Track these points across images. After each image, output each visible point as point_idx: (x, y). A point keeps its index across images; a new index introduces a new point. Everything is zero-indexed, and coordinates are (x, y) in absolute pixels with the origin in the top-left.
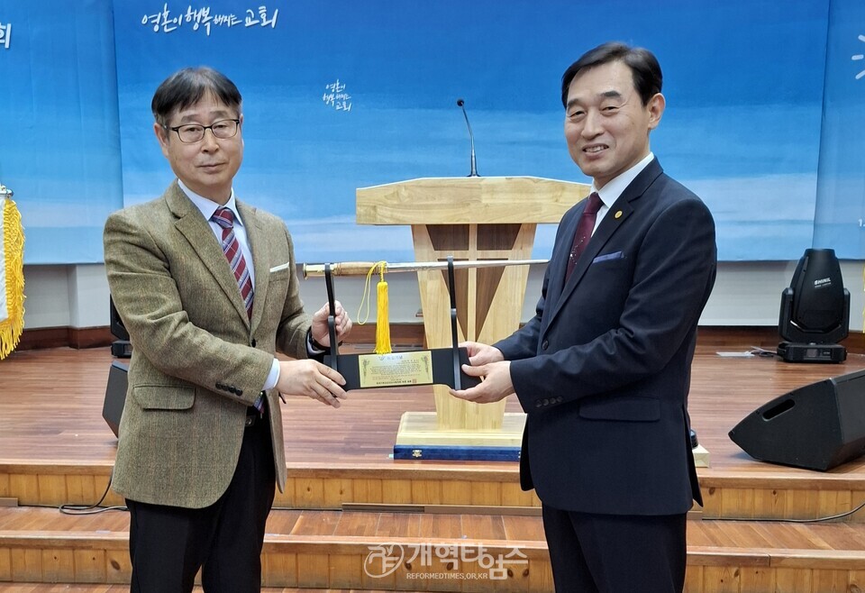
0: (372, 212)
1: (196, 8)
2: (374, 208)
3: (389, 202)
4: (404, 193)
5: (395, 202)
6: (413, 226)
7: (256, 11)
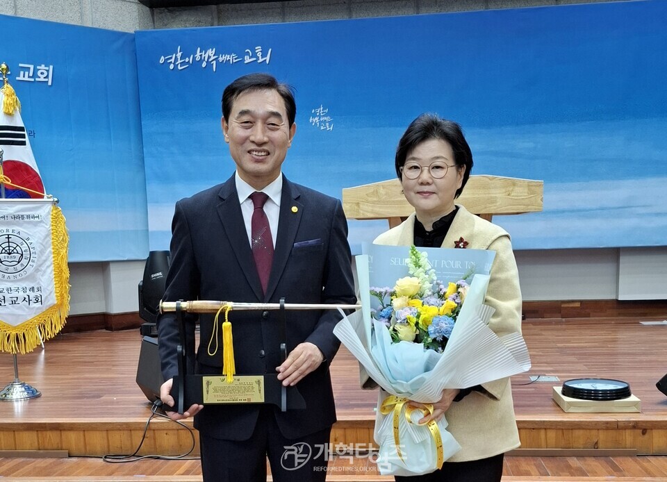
0: (356, 207)
1: (204, 49)
2: (358, 204)
3: (370, 199)
4: (382, 191)
5: (375, 199)
6: (389, 218)
7: (253, 50)
